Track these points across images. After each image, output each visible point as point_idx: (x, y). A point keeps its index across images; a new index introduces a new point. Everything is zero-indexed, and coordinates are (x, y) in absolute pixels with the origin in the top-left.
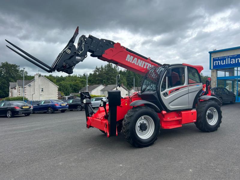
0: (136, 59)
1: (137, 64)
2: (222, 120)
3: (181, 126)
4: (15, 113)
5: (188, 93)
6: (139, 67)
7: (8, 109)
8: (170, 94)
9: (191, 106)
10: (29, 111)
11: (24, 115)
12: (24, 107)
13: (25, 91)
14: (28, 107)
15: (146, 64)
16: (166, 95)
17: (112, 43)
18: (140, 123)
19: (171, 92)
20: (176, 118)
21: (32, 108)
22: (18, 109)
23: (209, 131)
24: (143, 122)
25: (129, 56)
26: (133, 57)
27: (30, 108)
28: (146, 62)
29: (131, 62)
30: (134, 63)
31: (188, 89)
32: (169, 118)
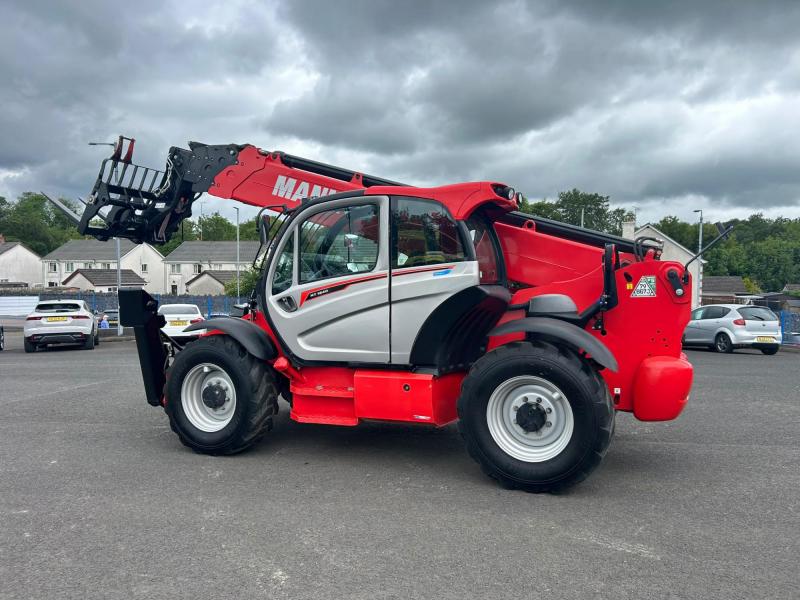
0: (305, 186)
3: (355, 422)
16: (286, 304)
17: (232, 153)
19: (309, 298)
24: (219, 382)
25: (281, 179)
26: (296, 181)
28: (339, 190)
29: (288, 197)
31: (387, 286)
32: (320, 388)
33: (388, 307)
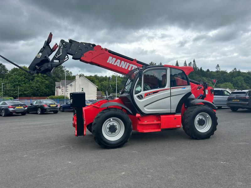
0: (119, 61)
1: (121, 66)
2: (217, 127)
3: (160, 130)
4: (43, 111)
5: (170, 96)
6: (123, 68)
7: (39, 106)
8: (146, 97)
9: (174, 110)
10: (56, 109)
11: (53, 112)
12: (51, 106)
13: (68, 90)
14: (55, 105)
15: (131, 65)
16: (140, 97)
17: (91, 46)
18: (109, 125)
19: (147, 95)
20: (155, 122)
21: (59, 107)
22: (46, 107)
23: (198, 138)
24: (113, 124)
25: (110, 58)
26: (115, 59)
27: (57, 106)
28: (130, 63)
29: (113, 63)
30: (117, 65)
31: (170, 92)
32: (146, 122)
33: (170, 97)
